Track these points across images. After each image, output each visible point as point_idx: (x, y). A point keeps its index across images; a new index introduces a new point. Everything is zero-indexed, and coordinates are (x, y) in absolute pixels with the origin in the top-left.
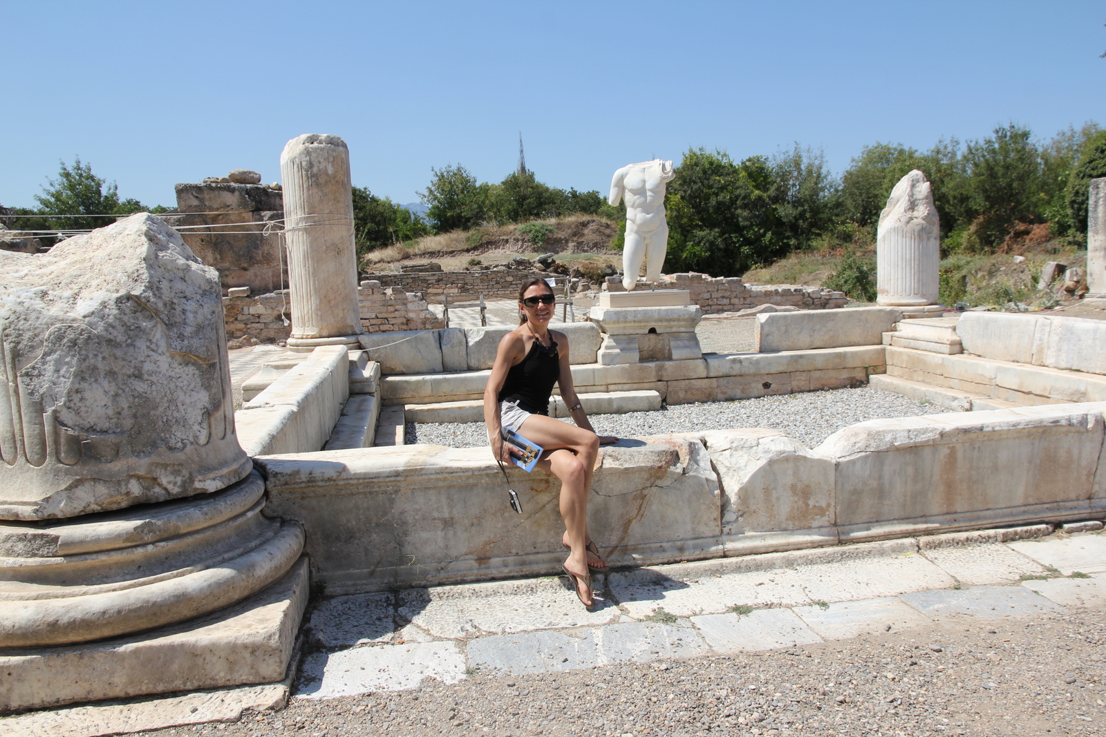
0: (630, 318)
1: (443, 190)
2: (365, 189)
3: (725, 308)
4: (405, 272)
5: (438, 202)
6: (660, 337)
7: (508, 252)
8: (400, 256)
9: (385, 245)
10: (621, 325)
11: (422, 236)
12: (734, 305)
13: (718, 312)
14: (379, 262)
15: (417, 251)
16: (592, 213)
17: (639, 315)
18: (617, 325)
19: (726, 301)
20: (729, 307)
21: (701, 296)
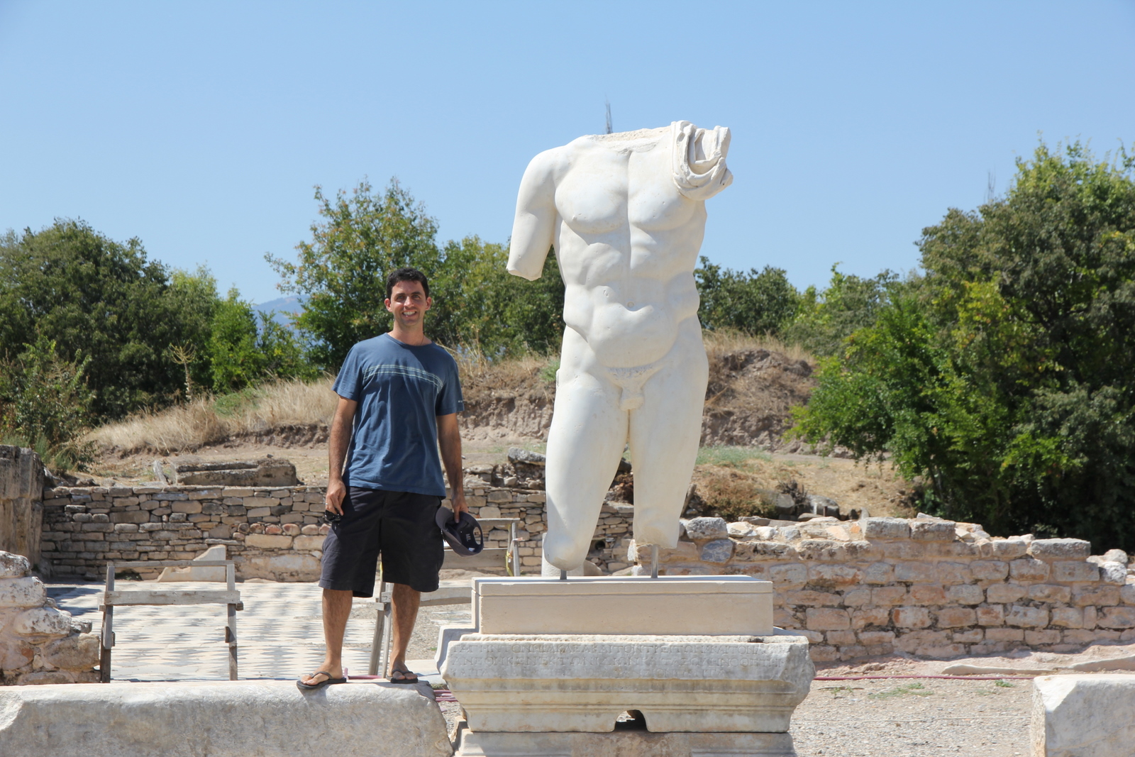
0: (545, 673)
1: (344, 254)
2: (134, 243)
3: (1033, 638)
4: (186, 481)
5: (330, 286)
6: (657, 748)
7: (512, 437)
8: (199, 437)
9: (161, 405)
10: (514, 698)
11: (271, 382)
12: (1063, 629)
13: (1009, 649)
14: (137, 450)
15: (249, 423)
16: (760, 331)
17: (577, 665)
18: (499, 698)
19: (1035, 616)
20: (1047, 636)
21: (950, 596)
